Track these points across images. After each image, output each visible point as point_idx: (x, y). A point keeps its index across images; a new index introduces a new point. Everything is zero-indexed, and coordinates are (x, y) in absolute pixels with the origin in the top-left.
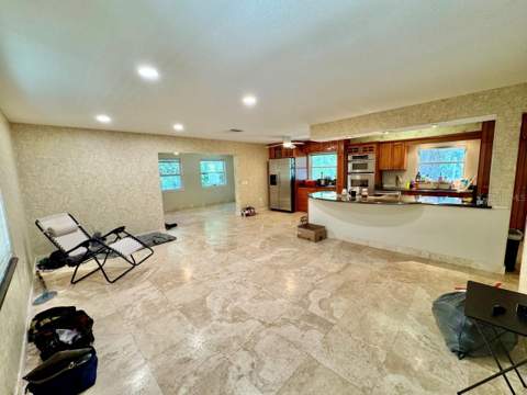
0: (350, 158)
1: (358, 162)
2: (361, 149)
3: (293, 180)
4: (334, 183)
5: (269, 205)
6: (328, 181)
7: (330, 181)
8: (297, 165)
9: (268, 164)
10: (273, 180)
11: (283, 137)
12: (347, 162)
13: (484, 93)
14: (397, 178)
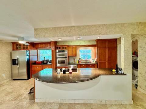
0: (57, 51)
1: (60, 53)
2: (61, 48)
3: (28, 62)
4: (50, 62)
5: (12, 77)
6: (47, 61)
7: (49, 61)
8: (31, 54)
9: (11, 53)
10: (14, 62)
11: (19, 37)
12: (56, 53)
13: (119, 24)
14: (74, 59)
